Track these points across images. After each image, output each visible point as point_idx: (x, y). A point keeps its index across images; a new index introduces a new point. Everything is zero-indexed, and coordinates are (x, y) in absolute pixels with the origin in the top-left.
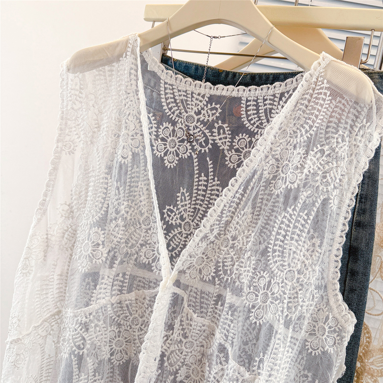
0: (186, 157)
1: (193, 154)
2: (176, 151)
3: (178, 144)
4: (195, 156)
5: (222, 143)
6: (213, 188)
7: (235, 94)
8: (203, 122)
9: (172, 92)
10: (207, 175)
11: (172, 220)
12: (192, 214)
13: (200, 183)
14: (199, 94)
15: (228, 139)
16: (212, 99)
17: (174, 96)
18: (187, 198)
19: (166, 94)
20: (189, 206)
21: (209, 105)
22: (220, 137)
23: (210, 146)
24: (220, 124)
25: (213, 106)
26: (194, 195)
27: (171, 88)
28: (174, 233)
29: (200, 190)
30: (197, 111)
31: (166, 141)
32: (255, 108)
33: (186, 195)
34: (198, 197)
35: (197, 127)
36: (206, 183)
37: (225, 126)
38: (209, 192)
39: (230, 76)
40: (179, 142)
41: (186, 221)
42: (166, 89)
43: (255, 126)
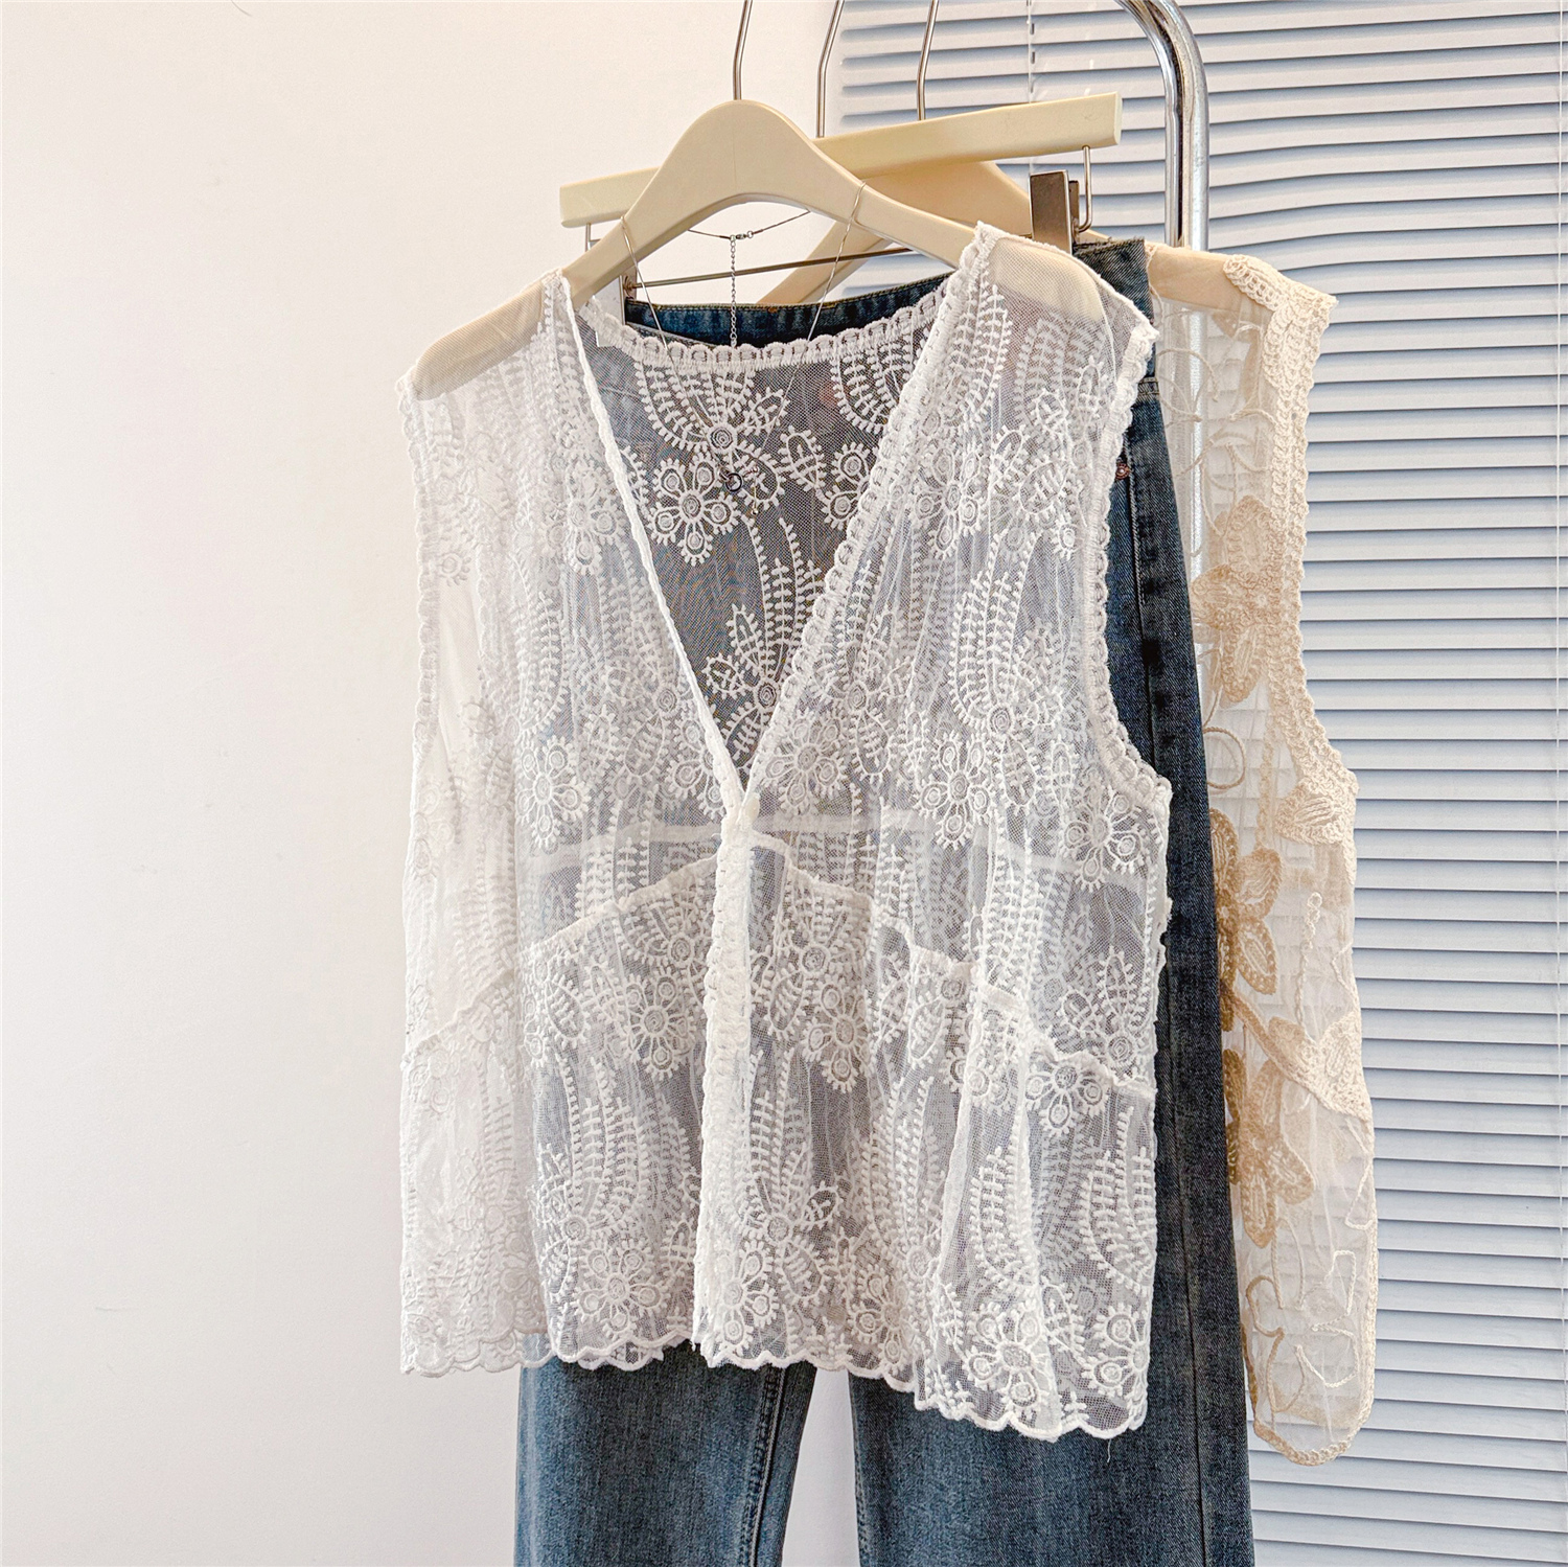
0: (730, 530)
1: (744, 518)
2: (702, 520)
3: (703, 503)
4: (750, 523)
5: (807, 477)
6: (807, 587)
7: (811, 357)
8: (751, 439)
9: (665, 385)
10: (787, 561)
11: (727, 688)
12: (773, 662)
13: (775, 584)
14: (730, 376)
15: (818, 465)
16: (761, 380)
17: (674, 393)
18: (752, 627)
19: (653, 392)
20: (761, 643)
21: (758, 396)
22: (798, 463)
23: (780, 491)
24: (794, 434)
25: (768, 395)
26: (768, 616)
27: (661, 375)
28: (738, 719)
29: (779, 600)
30: (733, 416)
31: (676, 503)
32: (864, 378)
33: (749, 620)
34: (777, 619)
35: (741, 453)
36: (789, 580)
37: (804, 434)
38: (799, 599)
39: (798, 317)
40: (706, 497)
41: (760, 683)
42: (649, 381)
43: (873, 419)
